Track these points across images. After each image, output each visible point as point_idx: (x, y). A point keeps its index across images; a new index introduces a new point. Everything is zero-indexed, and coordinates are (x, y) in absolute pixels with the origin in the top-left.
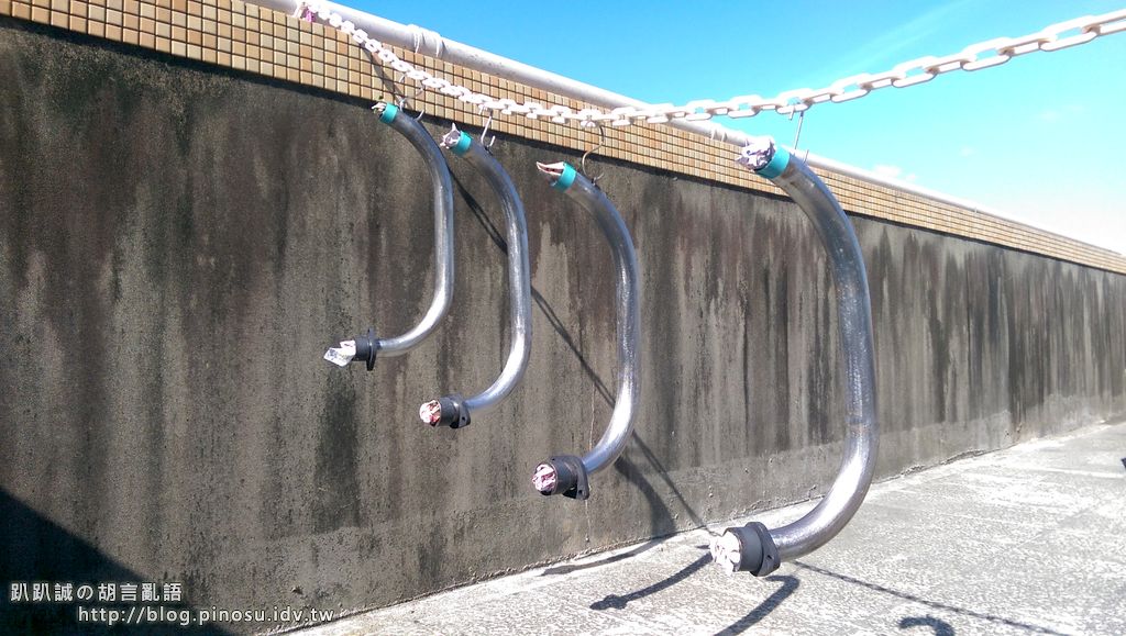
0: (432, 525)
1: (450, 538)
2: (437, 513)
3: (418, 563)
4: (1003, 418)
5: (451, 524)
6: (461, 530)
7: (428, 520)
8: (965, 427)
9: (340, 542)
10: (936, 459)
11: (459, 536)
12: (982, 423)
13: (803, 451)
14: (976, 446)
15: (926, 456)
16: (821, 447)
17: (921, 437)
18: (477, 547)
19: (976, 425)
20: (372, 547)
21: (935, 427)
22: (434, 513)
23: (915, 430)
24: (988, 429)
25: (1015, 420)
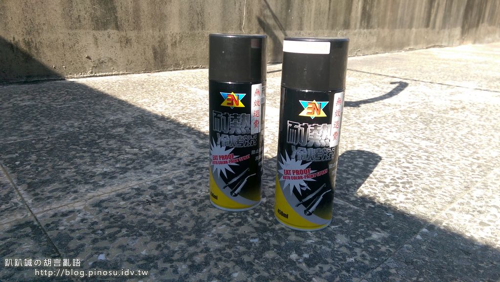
0: (159, 37)
1: (169, 45)
2: (161, 31)
3: (152, 54)
4: (457, 31)
5: (169, 38)
6: (175, 42)
7: (157, 34)
8: (438, 32)
9: (109, 37)
10: (421, 46)
11: (174, 45)
12: (447, 32)
13: (356, 31)
14: (442, 43)
15: (416, 43)
16: (365, 30)
17: (416, 33)
18: (184, 52)
19: (444, 32)
20: (127, 43)
21: (423, 30)
22: (160, 31)
23: (414, 30)
24: (449, 35)
25: (463, 33)
